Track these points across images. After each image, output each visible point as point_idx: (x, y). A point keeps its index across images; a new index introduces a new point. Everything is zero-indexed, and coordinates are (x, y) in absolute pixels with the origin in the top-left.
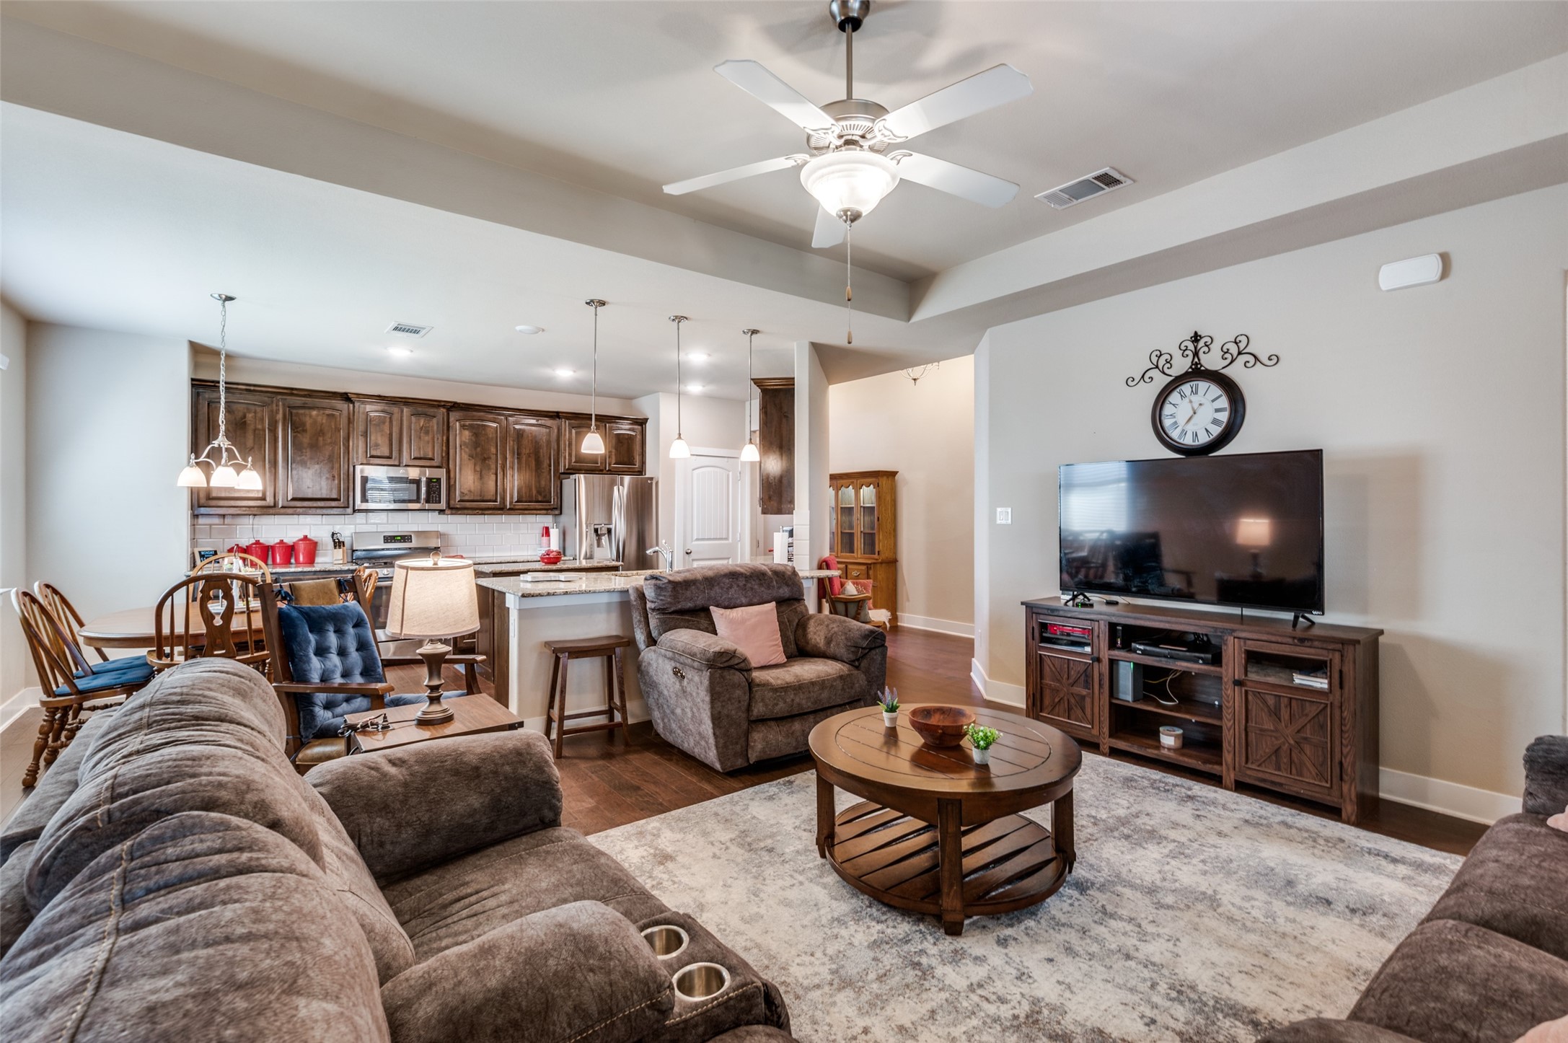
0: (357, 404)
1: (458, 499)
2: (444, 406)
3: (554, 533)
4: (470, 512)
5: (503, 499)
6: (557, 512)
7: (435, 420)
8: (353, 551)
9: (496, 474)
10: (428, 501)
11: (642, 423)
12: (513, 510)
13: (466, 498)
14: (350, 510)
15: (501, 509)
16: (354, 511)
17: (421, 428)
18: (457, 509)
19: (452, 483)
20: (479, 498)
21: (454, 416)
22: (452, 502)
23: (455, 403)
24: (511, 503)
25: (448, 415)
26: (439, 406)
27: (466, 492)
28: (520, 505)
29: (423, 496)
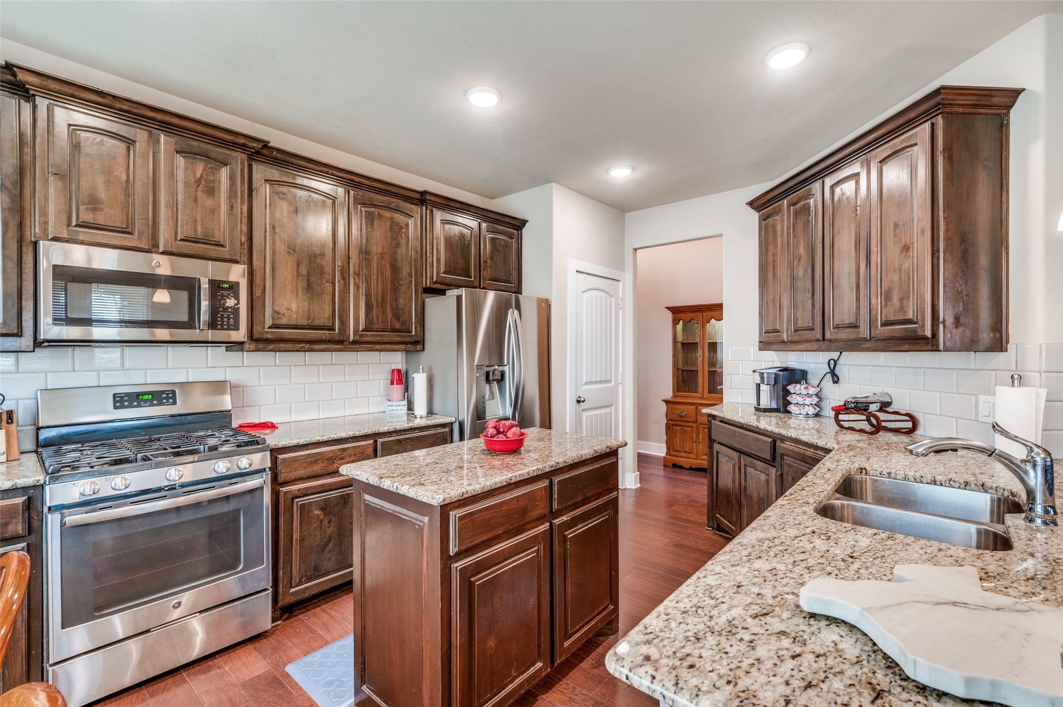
0: (42, 103)
1: (269, 322)
2: (243, 147)
3: (419, 381)
4: (289, 346)
5: (344, 323)
6: (419, 347)
7: (224, 173)
8: (39, 429)
9: (333, 283)
10: (213, 325)
11: (518, 224)
12: (358, 345)
13: (284, 321)
14: (26, 341)
15: (341, 342)
16: (38, 344)
17: (198, 182)
18: (268, 341)
19: (258, 293)
20: (304, 322)
21: (261, 171)
22: (257, 329)
23: (265, 145)
24: (356, 331)
25: (250, 167)
26: (233, 145)
27: (283, 310)
28: (369, 337)
29: (205, 317)
